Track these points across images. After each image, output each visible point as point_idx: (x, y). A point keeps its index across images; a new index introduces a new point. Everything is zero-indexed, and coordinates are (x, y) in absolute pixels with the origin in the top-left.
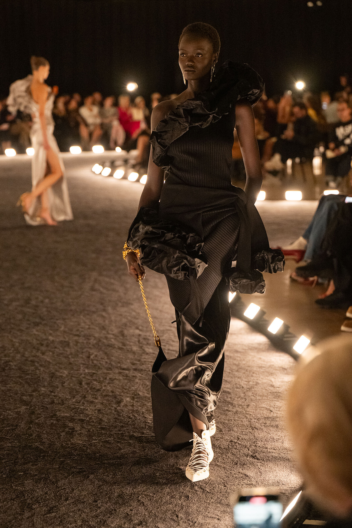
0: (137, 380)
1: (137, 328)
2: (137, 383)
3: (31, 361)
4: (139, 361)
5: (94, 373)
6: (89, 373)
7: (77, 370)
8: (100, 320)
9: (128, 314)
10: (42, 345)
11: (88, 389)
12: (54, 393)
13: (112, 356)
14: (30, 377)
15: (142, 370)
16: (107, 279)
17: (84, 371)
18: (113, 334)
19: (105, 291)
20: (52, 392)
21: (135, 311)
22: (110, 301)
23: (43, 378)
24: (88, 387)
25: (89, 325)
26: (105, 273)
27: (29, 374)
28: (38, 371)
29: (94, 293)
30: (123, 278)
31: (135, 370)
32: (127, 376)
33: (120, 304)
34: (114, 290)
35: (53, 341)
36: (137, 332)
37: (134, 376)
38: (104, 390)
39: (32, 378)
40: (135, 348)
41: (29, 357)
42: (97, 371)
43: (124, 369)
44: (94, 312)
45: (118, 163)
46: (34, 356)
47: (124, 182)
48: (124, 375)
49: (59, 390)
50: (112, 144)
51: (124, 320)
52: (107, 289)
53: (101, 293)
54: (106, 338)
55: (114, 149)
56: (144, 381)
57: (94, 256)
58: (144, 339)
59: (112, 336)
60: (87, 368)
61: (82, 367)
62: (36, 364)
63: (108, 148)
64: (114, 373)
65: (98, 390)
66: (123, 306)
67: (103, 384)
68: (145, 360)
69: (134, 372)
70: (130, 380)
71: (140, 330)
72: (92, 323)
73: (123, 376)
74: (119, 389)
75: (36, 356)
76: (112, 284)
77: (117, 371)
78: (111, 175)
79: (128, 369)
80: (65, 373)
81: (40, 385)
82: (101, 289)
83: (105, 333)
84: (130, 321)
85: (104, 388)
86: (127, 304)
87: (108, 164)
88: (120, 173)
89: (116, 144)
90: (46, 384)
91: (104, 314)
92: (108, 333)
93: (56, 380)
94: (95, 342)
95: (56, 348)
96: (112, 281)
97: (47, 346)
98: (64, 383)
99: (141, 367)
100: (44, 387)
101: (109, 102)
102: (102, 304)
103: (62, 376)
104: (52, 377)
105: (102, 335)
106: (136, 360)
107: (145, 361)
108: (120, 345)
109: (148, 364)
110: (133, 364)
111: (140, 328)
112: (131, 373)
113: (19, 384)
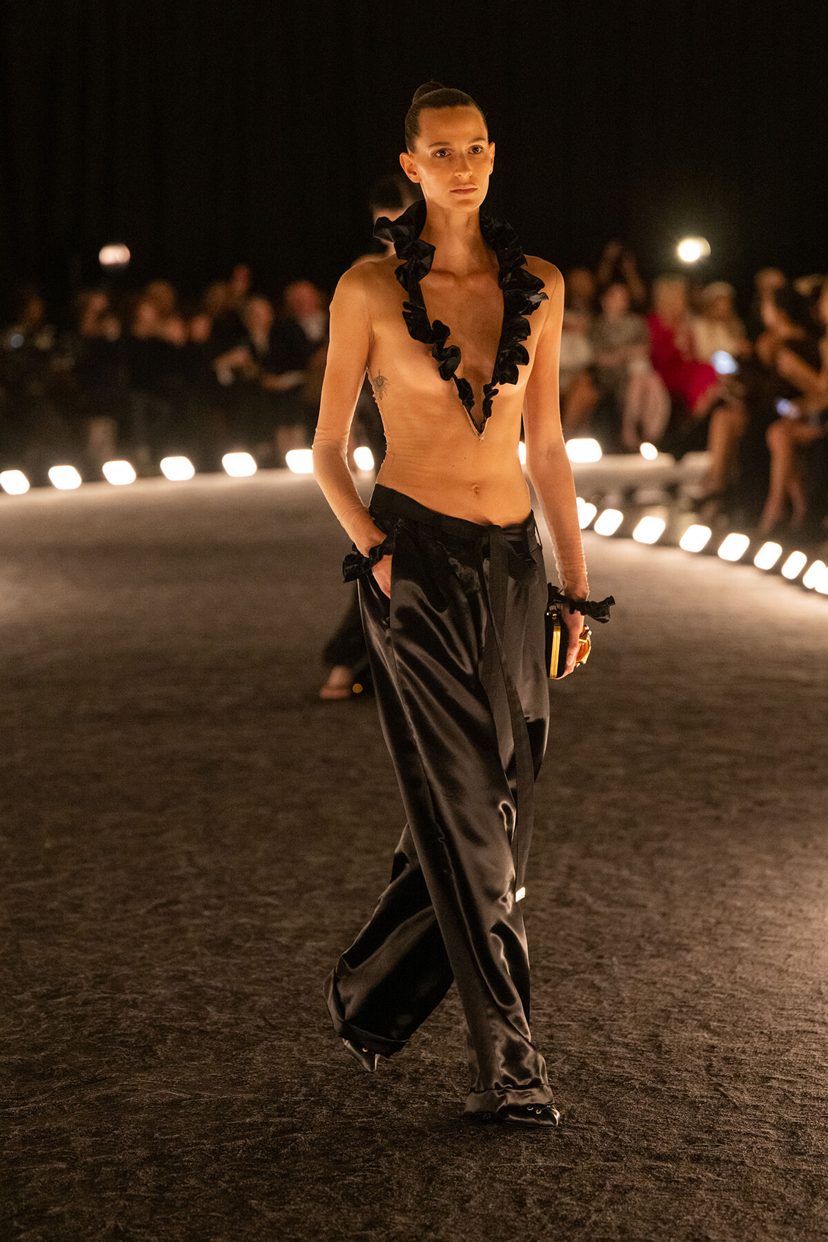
0: (701, 1194)
1: (706, 1027)
2: (703, 1201)
3: (361, 1129)
4: (710, 1130)
5: (564, 1170)
6: (547, 1168)
7: (510, 1160)
8: (584, 999)
9: (676, 982)
10: (399, 1077)
11: (545, 1219)
12: (436, 1231)
13: (624, 1116)
14: (358, 1180)
15: (718, 1159)
16: (608, 869)
17: (534, 1161)
18: (626, 1045)
19: (599, 906)
20: (427, 1228)
21: (697, 973)
22: (616, 938)
23: (399, 1183)
24: (545, 1214)
25: (550, 1016)
26: (600, 848)
27: (354, 1170)
28: (383, 1161)
29: (566, 911)
30: (659, 863)
31: (696, 1159)
32: (669, 1179)
33: (650, 949)
34: (630, 904)
35: (433, 1064)
36: (704, 1037)
37: (691, 1180)
38: (595, 1223)
39: (367, 1182)
40: (695, 1091)
41: (358, 1116)
42: (573, 1161)
43: (659, 1157)
44: (565, 974)
45: (646, 495)
46: (372, 1114)
47: (668, 558)
48: (662, 1176)
49: (450, 1221)
50: (629, 435)
51: (662, 1001)
52: (611, 903)
53: (590, 912)
54: (605, 1057)
55: (636, 451)
56: (725, 1195)
57: (567, 792)
58: (726, 1059)
59: (621, 1051)
60: (541, 1152)
61: (527, 1148)
62: (378, 1137)
63: (617, 445)
64: (629, 1169)
65: (578, 1224)
66: (658, 955)
67: (594, 1204)
68: (727, 1128)
69: (694, 1166)
70: (679, 1194)
71: (715, 1033)
72: (559, 1010)
73: (658, 1179)
74: (644, 1221)
75: (380, 1112)
76: (625, 883)
77: (637, 1163)
78: (624, 533)
79: (673, 1158)
80: (471, 1168)
81: (388, 1206)
82: (590, 900)
83: (602, 1039)
84: (683, 1004)
85: (594, 1217)
86: (673, 947)
87: (613, 498)
88: (651, 526)
89: (642, 436)
90: (410, 1202)
91: (597, 979)
92: (612, 1042)
93: (441, 1190)
94: (567, 1068)
95: (442, 1086)
96: (625, 873)
97: (415, 1081)
98: (468, 1201)
99: (716, 1152)
100: (403, 1211)
101: (616, 301)
102: (591, 947)
103: (460, 1178)
104: (430, 1181)
105: (590, 1047)
106: (701, 1128)
107: (727, 1132)
108: (649, 1080)
109: (740, 1141)
110: (691, 1141)
111: (714, 1024)
112: (684, 1170)
113: (322, 1203)
